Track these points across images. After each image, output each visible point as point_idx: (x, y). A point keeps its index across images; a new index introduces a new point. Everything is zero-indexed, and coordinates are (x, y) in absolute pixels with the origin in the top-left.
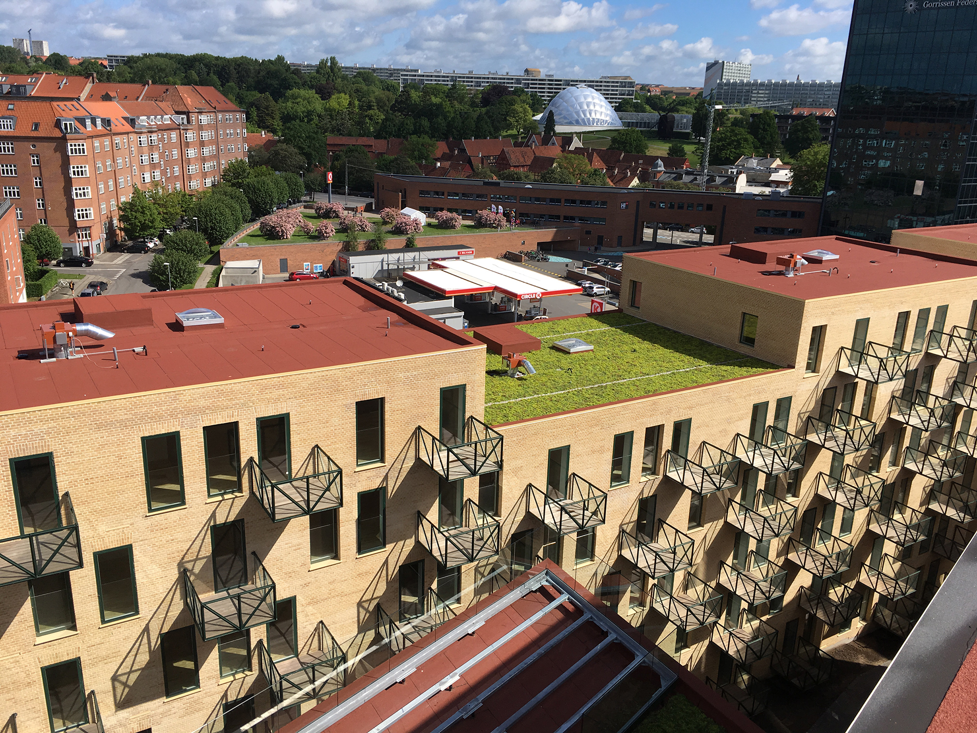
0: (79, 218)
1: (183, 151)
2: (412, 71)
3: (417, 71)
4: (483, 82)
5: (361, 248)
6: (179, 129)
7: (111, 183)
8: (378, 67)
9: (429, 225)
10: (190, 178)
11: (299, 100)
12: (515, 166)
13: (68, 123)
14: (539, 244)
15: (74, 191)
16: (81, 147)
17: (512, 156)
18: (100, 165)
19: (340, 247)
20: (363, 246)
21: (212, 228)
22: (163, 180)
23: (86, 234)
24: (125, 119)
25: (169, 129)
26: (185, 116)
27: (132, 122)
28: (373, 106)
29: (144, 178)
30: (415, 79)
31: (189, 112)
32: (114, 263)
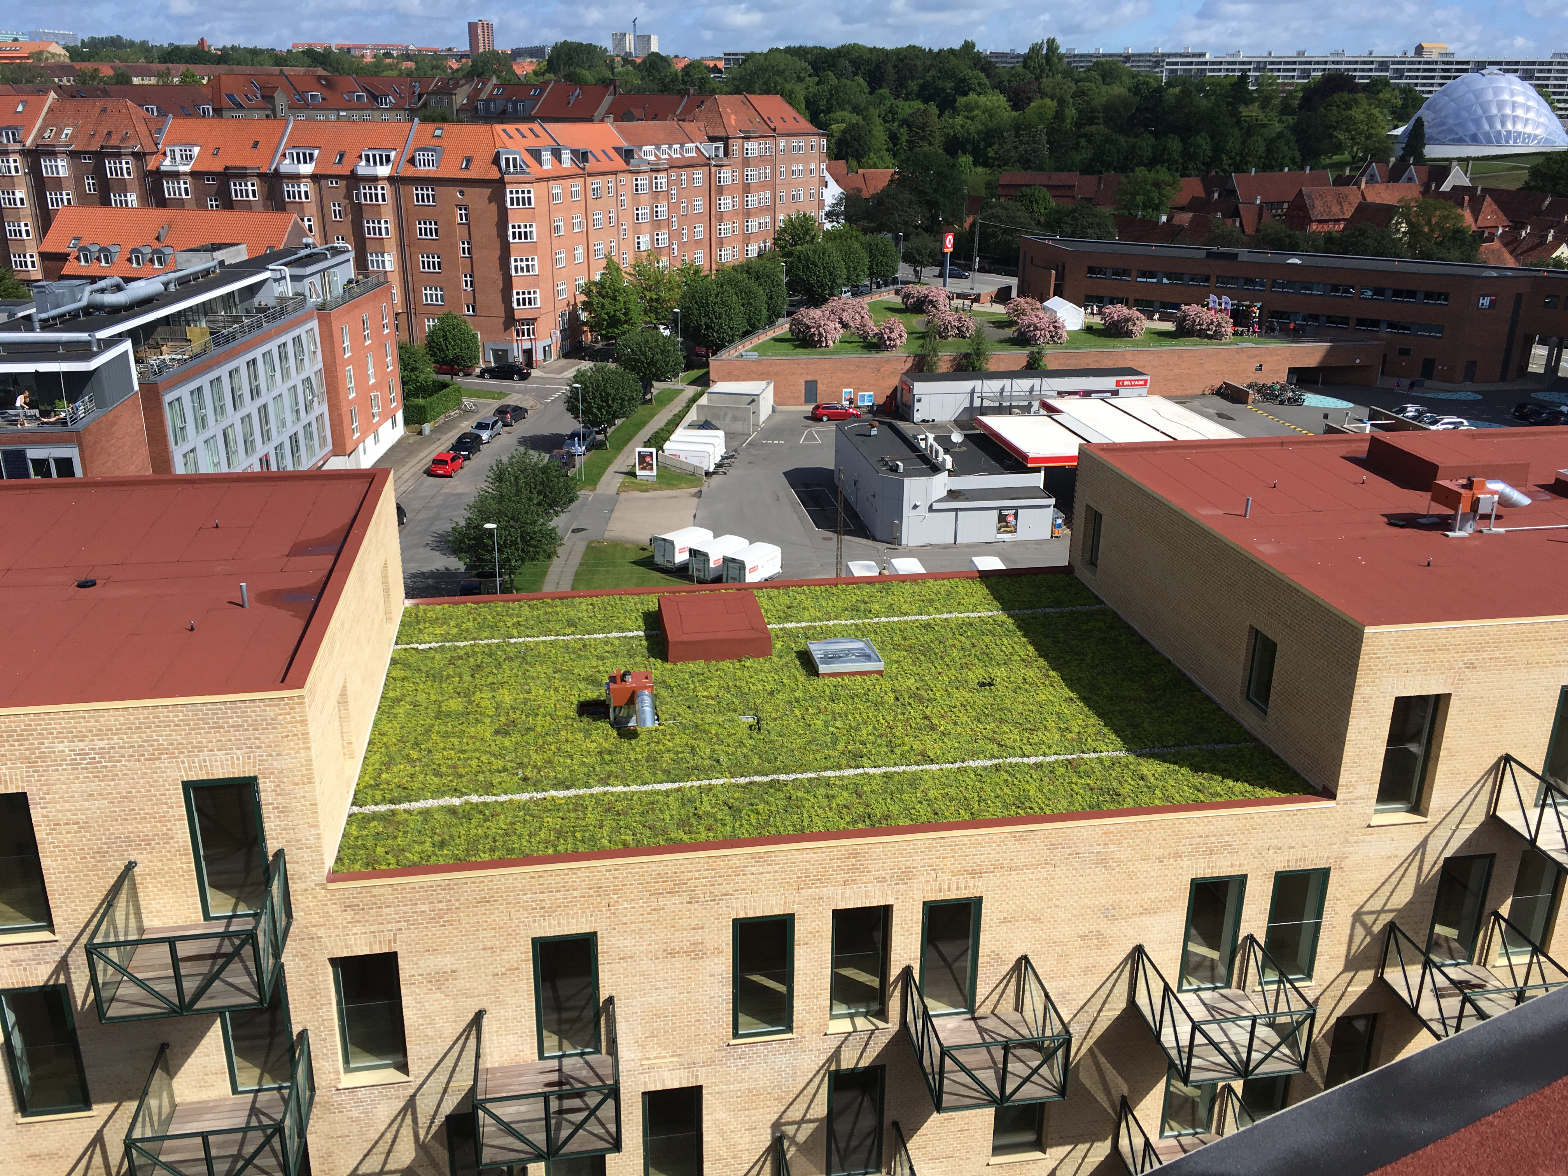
0: (518, 304)
1: (713, 199)
2: (1194, 55)
3: (1203, 55)
4: (1314, 70)
5: (944, 367)
6: (709, 165)
7: (580, 252)
8: (1136, 52)
9: (1089, 329)
10: (721, 243)
11: (976, 112)
12: (1321, 222)
13: (511, 157)
14: (1292, 371)
15: (513, 264)
16: (526, 195)
17: (1318, 203)
18: (561, 224)
19: (909, 365)
20: (949, 364)
21: (708, 327)
22: (675, 246)
23: (528, 330)
24: (618, 150)
25: (690, 165)
26: (721, 145)
27: (627, 155)
28: (1098, 118)
29: (639, 243)
30: (1190, 70)
31: (728, 138)
32: (560, 376)
